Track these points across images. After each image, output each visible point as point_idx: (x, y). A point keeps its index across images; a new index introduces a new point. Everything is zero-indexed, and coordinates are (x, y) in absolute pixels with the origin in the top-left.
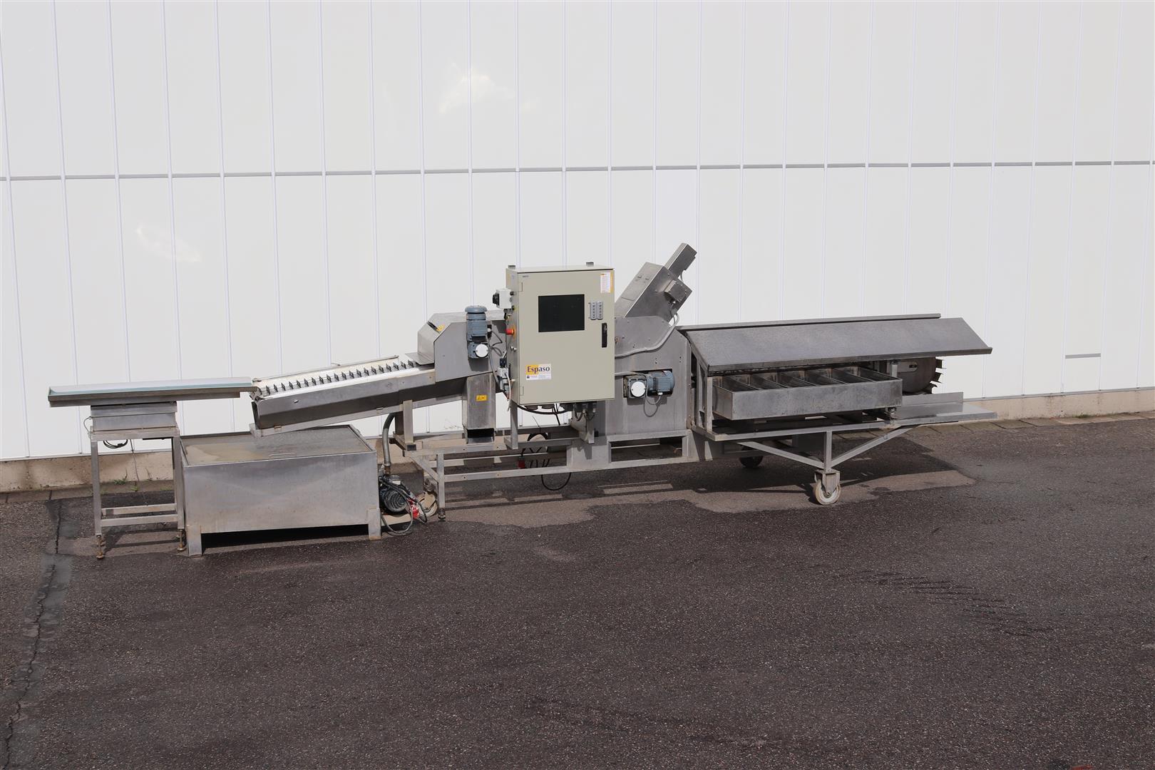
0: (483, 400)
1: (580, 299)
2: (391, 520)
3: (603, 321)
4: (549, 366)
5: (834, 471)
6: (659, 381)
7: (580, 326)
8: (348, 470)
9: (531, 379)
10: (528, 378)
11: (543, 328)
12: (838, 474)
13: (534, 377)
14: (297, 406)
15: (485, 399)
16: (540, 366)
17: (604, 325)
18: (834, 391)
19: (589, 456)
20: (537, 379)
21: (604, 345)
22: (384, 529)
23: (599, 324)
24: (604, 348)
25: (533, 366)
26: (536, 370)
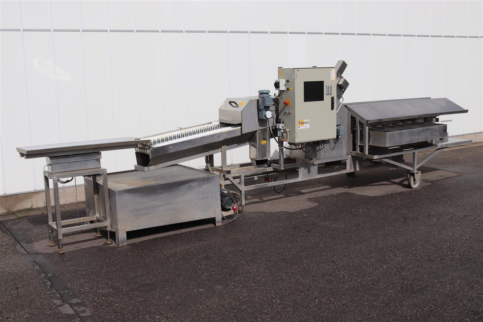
0: (264, 143)
1: (322, 83)
2: (226, 214)
3: (332, 96)
4: (308, 120)
5: (418, 172)
6: (340, 131)
7: (322, 99)
8: (205, 186)
9: (300, 128)
10: (299, 128)
11: (306, 100)
12: (420, 172)
13: (302, 127)
14: (171, 151)
15: (265, 143)
16: (305, 121)
17: (333, 98)
18: (423, 131)
19: (309, 172)
20: (303, 128)
21: (332, 109)
22: (223, 219)
23: (330, 97)
24: (332, 110)
25: (301, 121)
26: (303, 123)
